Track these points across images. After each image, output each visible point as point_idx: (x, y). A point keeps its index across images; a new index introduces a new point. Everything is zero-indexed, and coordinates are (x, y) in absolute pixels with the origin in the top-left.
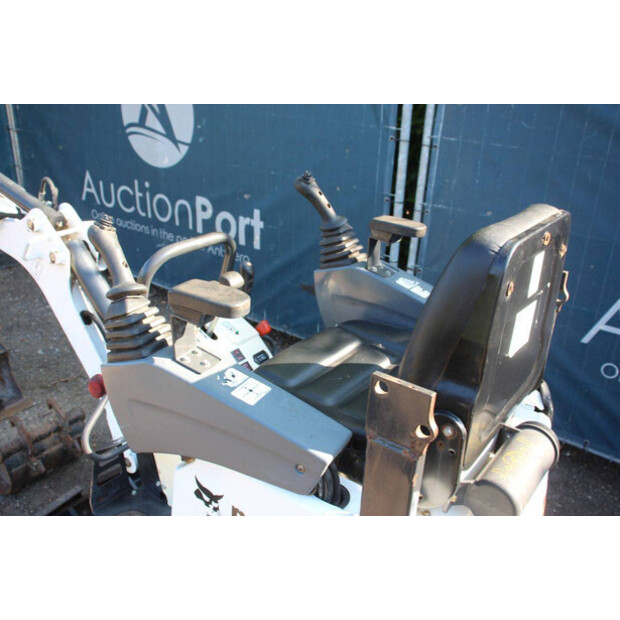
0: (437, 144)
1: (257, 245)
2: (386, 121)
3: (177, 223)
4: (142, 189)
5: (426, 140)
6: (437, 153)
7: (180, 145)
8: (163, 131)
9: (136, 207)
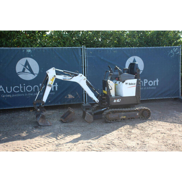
0: (87, 67)
1: (56, 89)
2: (80, 64)
3: (34, 91)
4: (23, 86)
5: (86, 66)
6: (87, 68)
7: (35, 75)
8: (30, 72)
9: (20, 90)
